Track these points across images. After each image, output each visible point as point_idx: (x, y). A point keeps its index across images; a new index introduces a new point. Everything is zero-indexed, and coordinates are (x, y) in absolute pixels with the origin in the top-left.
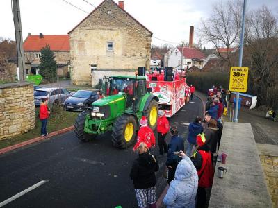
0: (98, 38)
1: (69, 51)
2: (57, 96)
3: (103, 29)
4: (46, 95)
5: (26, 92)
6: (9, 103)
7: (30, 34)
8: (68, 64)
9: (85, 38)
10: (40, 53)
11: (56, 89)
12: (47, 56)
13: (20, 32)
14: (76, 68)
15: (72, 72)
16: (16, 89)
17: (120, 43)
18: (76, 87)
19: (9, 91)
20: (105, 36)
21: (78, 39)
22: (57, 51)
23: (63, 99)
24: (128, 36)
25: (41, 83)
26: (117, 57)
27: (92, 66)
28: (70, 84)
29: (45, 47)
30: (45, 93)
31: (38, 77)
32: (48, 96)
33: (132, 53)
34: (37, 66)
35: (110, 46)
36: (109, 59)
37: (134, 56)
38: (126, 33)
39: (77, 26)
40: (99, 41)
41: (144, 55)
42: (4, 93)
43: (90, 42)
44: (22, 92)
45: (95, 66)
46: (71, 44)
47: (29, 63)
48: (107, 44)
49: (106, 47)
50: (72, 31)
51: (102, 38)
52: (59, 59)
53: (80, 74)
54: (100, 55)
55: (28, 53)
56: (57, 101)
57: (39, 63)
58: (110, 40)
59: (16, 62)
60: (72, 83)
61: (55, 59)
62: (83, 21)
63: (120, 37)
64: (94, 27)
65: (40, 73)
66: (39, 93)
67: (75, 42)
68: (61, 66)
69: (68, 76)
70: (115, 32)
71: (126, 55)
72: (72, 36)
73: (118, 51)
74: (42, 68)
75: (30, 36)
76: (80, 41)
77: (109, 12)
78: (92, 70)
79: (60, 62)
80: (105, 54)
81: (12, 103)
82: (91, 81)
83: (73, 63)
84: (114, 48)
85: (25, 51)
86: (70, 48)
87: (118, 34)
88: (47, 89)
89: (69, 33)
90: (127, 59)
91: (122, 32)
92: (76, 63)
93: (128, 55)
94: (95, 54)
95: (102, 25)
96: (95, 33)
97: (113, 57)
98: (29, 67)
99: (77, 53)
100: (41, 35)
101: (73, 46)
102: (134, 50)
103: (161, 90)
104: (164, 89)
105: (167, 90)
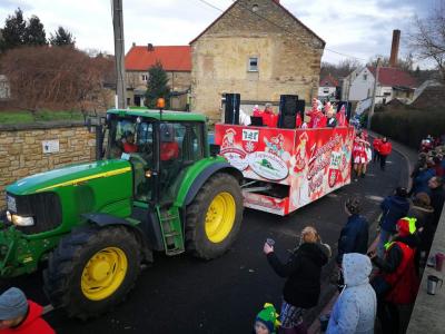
0: (234, 50)
1: (190, 72)
3: (245, 37)
7: (134, 44)
9: (215, 51)
10: (147, 74)
12: (158, 78)
13: (122, 42)
14: (198, 98)
17: (269, 59)
20: (246, 49)
21: (204, 52)
22: (172, 71)
24: (283, 49)
26: (264, 82)
27: (224, 96)
29: (154, 63)
33: (289, 75)
34: (141, 93)
35: (254, 64)
36: (250, 85)
37: (291, 80)
38: (279, 43)
39: (204, 32)
40: (236, 55)
41: (308, 78)
43: (223, 57)
46: (193, 60)
47: (132, 89)
48: (250, 61)
49: (246, 66)
50: (196, 40)
51: (241, 51)
52: (175, 83)
53: (204, 108)
54: (238, 78)
55: (131, 74)
57: (145, 89)
58: (254, 54)
59: (114, 87)
61: (169, 83)
62: (213, 24)
63: (270, 49)
64: (230, 33)
65: (146, 104)
67: (200, 58)
68: (176, 95)
70: (263, 41)
71: (278, 79)
72: (195, 48)
73: (266, 73)
74: (149, 96)
75: (135, 48)
76: (207, 56)
77: (254, 9)
78: (223, 102)
79: (176, 89)
80: (243, 76)
82: (220, 119)
83: (196, 90)
84: (260, 67)
85: (127, 71)
86: (191, 66)
87: (266, 45)
89: (191, 43)
90: (280, 86)
91: (274, 40)
92: (200, 91)
93: (282, 78)
94: (229, 77)
95: (242, 29)
96: (230, 42)
97: (258, 81)
98: (131, 95)
99: (201, 74)
100: (150, 45)
101: (196, 63)
102: (292, 71)
103: (267, 149)
104: (275, 147)
105: (280, 149)
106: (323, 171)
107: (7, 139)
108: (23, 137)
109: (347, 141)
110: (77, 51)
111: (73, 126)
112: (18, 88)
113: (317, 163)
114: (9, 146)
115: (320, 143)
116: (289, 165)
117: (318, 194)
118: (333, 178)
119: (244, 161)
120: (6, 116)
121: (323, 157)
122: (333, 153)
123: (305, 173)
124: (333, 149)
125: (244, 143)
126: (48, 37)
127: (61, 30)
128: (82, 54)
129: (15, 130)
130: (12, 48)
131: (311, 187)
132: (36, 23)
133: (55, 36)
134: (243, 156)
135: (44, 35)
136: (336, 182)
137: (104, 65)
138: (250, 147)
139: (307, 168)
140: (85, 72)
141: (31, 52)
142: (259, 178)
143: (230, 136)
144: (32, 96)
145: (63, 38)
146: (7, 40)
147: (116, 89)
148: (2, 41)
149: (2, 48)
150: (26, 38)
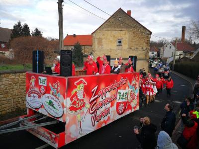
0: (111, 36)
1: (92, 46)
3: (115, 30)
7: (68, 34)
9: (103, 37)
10: (73, 47)
13: (62, 34)
17: (127, 40)
20: (116, 35)
21: (98, 37)
22: (84, 46)
24: (133, 35)
26: (124, 50)
29: (76, 43)
33: (136, 47)
35: (120, 42)
36: (118, 51)
37: (137, 49)
38: (131, 33)
39: (98, 29)
40: (112, 39)
41: (145, 48)
43: (106, 40)
48: (118, 41)
49: (117, 43)
50: (94, 32)
51: (114, 36)
52: (85, 51)
54: (112, 48)
58: (120, 38)
61: (83, 51)
62: (102, 25)
63: (127, 36)
64: (109, 29)
67: (96, 40)
68: (86, 56)
70: (124, 32)
71: (131, 48)
72: (94, 36)
73: (125, 46)
75: (68, 36)
76: (99, 39)
77: (120, 19)
79: (86, 53)
80: (116, 47)
83: (94, 54)
84: (123, 43)
85: (64, 46)
86: (92, 44)
87: (125, 34)
89: (92, 34)
90: (131, 51)
91: (129, 32)
92: (96, 54)
94: (109, 48)
95: (115, 27)
96: (109, 33)
97: (122, 50)
99: (97, 47)
100: (74, 35)
101: (94, 42)
102: (137, 45)
103: (51, 92)
104: (55, 91)
105: (58, 92)
106: (109, 105)
107: (12, 76)
108: (19, 76)
109: (134, 82)
110: (43, 38)
112: (17, 54)
113: (100, 100)
114: (13, 80)
115: (103, 86)
116: (63, 107)
117: (105, 122)
118: (121, 108)
119: (40, 100)
120: (12, 66)
121: (108, 95)
122: (119, 91)
123: (85, 110)
124: (119, 88)
125: (40, 87)
126: (31, 32)
127: (37, 29)
128: (45, 39)
129: (16, 73)
130: (16, 37)
131: (95, 119)
132: (26, 27)
133: (34, 32)
134: (39, 97)
135: (29, 31)
136: (125, 110)
137: (54, 43)
138: (43, 90)
139: (88, 106)
140: (46, 47)
141: (24, 39)
142: (47, 115)
143: (33, 81)
144: (23, 58)
145: (38, 33)
146: (14, 34)
148: (11, 34)
149: (11, 37)
150: (22, 33)
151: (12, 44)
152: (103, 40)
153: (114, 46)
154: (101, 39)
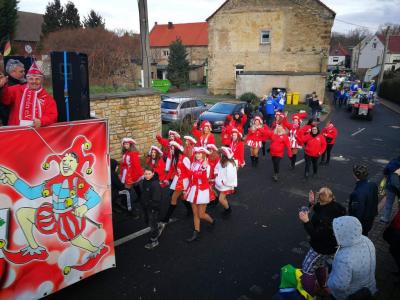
0: (248, 25)
1: (206, 46)
2: (188, 110)
3: (257, 11)
4: (175, 108)
5: (151, 103)
6: (131, 117)
7: (156, 23)
8: (204, 65)
9: (230, 26)
10: (168, 50)
11: (188, 99)
12: (178, 53)
13: (146, 22)
14: (214, 70)
15: (210, 77)
16: (140, 99)
17: (281, 31)
18: (213, 98)
19: (132, 102)
20: (258, 22)
21: (219, 28)
22: (191, 46)
23: (197, 114)
24: (295, 20)
25: (169, 91)
26: (275, 54)
27: (238, 67)
28: (205, 93)
29: (175, 40)
30: (174, 105)
31: (166, 83)
32: (178, 109)
33: (299, 47)
34: (163, 68)
35: (266, 36)
36: (263, 56)
37: (302, 50)
38: (290, 15)
39: (220, 9)
40: (249, 30)
41: (319, 48)
42: (126, 104)
43: (237, 32)
44: (147, 103)
45: (242, 67)
46: (210, 36)
47: (154, 64)
48: (262, 34)
49: (259, 39)
50: (212, 16)
51: (254, 25)
52: (193, 57)
53: (220, 79)
54: (250, 50)
55: (153, 50)
56: (188, 116)
57: (167, 63)
58: (266, 27)
60: (208, 92)
61: (188, 57)
63: (282, 22)
64: (244, 9)
65: (168, 77)
66: (167, 105)
67: (216, 33)
68: (195, 68)
69: (203, 82)
70: (274, 15)
71: (289, 50)
72: (211, 24)
73: (277, 45)
74: (170, 70)
75: (157, 27)
76: (222, 31)
78: (237, 73)
79: (194, 62)
80: (257, 48)
81: (135, 116)
82: (234, 90)
83: (212, 63)
84: (272, 39)
85: (151, 47)
86: (207, 41)
87: (278, 18)
88: (176, 100)
89: (207, 20)
90: (290, 56)
91: (285, 13)
92: (216, 63)
93: (292, 49)
94: (243, 50)
95: (255, 4)
96: (243, 17)
97: (270, 52)
98: (154, 69)
99: (217, 48)
100: (170, 23)
101: (212, 38)
102: (303, 42)
110: (107, 32)
111: (106, 98)
126: (82, 20)
127: (93, 14)
128: (111, 35)
130: (53, 32)
132: (72, 9)
133: (88, 18)
135: (78, 18)
137: (131, 43)
140: (115, 50)
141: (68, 35)
145: (95, 20)
146: (48, 24)
147: (141, 64)
148: (43, 26)
149: (44, 31)
150: (64, 22)
151: (46, 45)
152: (230, 34)
153: (254, 45)
154: (228, 31)
